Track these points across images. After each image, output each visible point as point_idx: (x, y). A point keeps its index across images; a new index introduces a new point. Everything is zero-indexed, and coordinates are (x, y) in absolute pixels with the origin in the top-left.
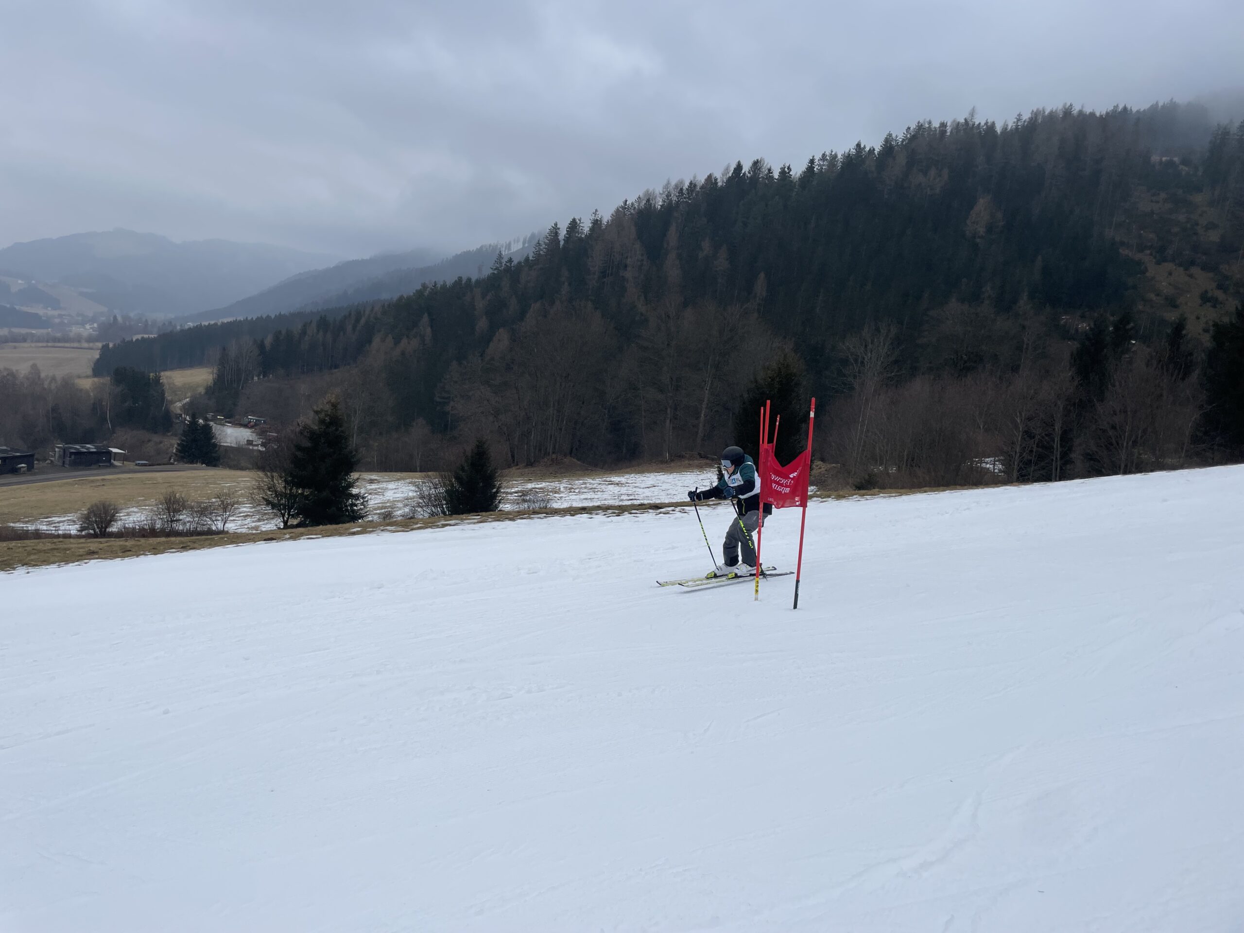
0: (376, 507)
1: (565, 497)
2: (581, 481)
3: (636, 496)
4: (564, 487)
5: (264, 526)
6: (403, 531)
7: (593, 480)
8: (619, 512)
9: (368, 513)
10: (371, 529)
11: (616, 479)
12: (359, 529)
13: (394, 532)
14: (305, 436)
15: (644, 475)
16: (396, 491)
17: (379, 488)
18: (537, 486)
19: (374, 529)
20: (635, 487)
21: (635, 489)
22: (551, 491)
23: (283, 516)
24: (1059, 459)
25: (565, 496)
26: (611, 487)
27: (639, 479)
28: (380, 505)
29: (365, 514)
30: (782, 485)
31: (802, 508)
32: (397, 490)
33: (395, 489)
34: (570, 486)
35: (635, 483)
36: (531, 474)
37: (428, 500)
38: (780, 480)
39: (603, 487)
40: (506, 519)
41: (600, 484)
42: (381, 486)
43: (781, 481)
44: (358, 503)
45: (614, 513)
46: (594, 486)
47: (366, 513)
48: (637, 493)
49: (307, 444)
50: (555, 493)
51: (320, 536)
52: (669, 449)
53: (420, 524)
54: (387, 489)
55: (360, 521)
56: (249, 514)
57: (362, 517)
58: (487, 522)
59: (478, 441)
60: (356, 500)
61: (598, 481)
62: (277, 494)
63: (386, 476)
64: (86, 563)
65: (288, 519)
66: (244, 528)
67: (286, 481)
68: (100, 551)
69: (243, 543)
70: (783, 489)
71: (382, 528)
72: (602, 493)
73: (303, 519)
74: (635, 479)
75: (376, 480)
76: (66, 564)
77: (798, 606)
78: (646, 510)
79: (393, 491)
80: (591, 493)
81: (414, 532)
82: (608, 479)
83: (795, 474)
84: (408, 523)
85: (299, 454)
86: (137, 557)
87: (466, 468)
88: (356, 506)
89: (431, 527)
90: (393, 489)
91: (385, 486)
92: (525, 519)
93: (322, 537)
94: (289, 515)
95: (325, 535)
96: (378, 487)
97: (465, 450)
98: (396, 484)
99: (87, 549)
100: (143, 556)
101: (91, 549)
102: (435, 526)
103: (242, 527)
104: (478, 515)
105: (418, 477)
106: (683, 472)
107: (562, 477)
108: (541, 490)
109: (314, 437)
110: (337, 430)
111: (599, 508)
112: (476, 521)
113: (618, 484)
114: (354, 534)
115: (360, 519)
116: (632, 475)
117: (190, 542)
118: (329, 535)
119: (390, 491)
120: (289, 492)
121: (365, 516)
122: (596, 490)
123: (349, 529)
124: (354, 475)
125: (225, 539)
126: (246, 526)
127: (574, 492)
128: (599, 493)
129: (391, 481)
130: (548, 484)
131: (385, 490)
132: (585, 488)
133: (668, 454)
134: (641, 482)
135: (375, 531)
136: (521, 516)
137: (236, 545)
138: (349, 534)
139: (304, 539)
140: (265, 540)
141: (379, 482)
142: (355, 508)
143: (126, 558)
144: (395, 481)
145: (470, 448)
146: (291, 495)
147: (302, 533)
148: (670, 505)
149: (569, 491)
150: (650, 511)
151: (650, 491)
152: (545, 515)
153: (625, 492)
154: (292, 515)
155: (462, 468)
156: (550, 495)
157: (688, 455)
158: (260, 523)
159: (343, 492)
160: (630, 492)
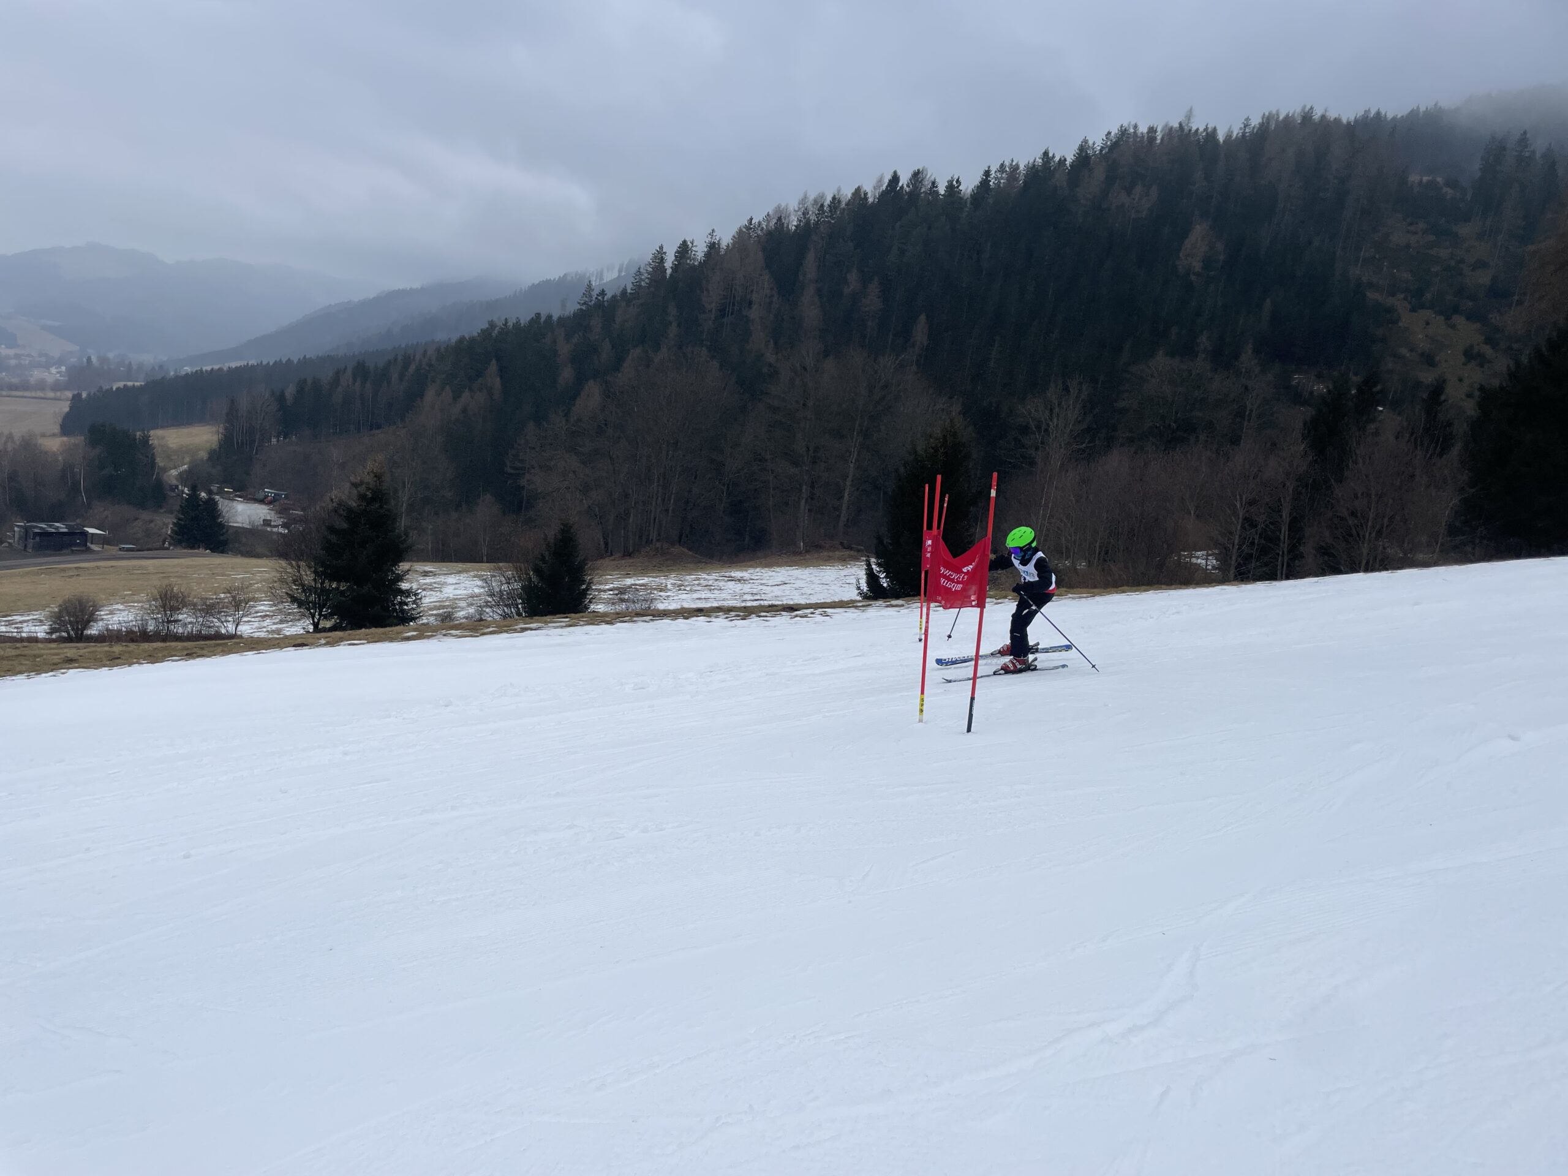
0: (432, 607)
1: (673, 596)
2: (693, 577)
3: (763, 595)
4: (672, 584)
5: (288, 629)
6: (471, 636)
7: (708, 574)
8: (743, 615)
9: (421, 614)
10: (430, 634)
11: (737, 574)
12: (415, 633)
13: (459, 638)
14: (341, 515)
15: (772, 569)
16: (457, 586)
17: (435, 583)
18: (638, 582)
19: (434, 634)
20: (761, 584)
21: (761, 587)
22: (655, 589)
23: (313, 617)
24: (1286, 552)
25: (674, 594)
26: (731, 584)
27: (766, 575)
28: (437, 604)
29: (418, 616)
30: (952, 581)
31: (979, 609)
32: (459, 585)
33: (456, 583)
34: (680, 582)
35: (762, 580)
36: (630, 566)
37: (499, 599)
39: (721, 584)
40: (601, 622)
41: (717, 580)
42: (438, 580)
43: (952, 576)
44: (409, 602)
45: (738, 616)
46: (710, 583)
47: (418, 613)
48: (764, 592)
49: (342, 525)
50: (660, 591)
51: (366, 642)
52: (803, 538)
53: (493, 627)
54: (445, 583)
55: (411, 623)
56: (268, 613)
57: (414, 619)
58: (576, 626)
59: (562, 524)
60: (407, 597)
61: (714, 576)
62: (305, 589)
63: (446, 567)
64: (63, 673)
65: (319, 620)
66: (263, 631)
67: (316, 572)
68: (80, 657)
69: (266, 650)
70: (954, 586)
71: (444, 632)
72: (719, 592)
73: (338, 621)
74: (761, 574)
75: (431, 572)
76: (37, 674)
77: (972, 730)
78: (778, 613)
79: (453, 587)
80: (706, 592)
81: (485, 637)
82: (727, 574)
83: (970, 568)
84: (476, 627)
85: (333, 538)
86: (130, 666)
87: (547, 558)
88: (407, 605)
89: (506, 631)
90: (453, 584)
91: (443, 580)
92: (626, 622)
93: (368, 643)
94: (320, 615)
95: (372, 640)
96: (434, 581)
97: (546, 536)
98: (457, 578)
99: (62, 656)
100: (137, 665)
101: (68, 655)
102: (511, 630)
103: (260, 630)
104: (567, 617)
105: (485, 570)
106: (822, 566)
107: (670, 571)
108: (643, 587)
109: (351, 516)
110: (381, 507)
111: (719, 609)
112: (563, 624)
113: (739, 580)
114: (408, 639)
115: (412, 621)
116: (758, 570)
117: (196, 647)
118: (376, 640)
119: (449, 587)
120: (320, 586)
122: (713, 588)
123: (402, 633)
124: (404, 566)
125: (242, 645)
126: (265, 630)
127: (685, 590)
128: (716, 591)
129: (451, 574)
130: (651, 579)
131: (442, 585)
132: (699, 585)
133: (802, 544)
134: (768, 578)
135: (435, 636)
136: (621, 619)
137: (257, 652)
138: (401, 639)
139: (344, 645)
140: (294, 646)
141: (435, 575)
142: (406, 607)
143: (115, 668)
144: (455, 573)
145: (552, 532)
146: (323, 589)
147: (342, 638)
148: (808, 607)
149: (678, 588)
150: (783, 613)
151: (779, 590)
152: (651, 617)
153: (749, 590)
154: (324, 615)
155: (543, 559)
156: (654, 594)
157: (826, 545)
158: (281, 626)
159: (390, 587)
160: (756, 590)
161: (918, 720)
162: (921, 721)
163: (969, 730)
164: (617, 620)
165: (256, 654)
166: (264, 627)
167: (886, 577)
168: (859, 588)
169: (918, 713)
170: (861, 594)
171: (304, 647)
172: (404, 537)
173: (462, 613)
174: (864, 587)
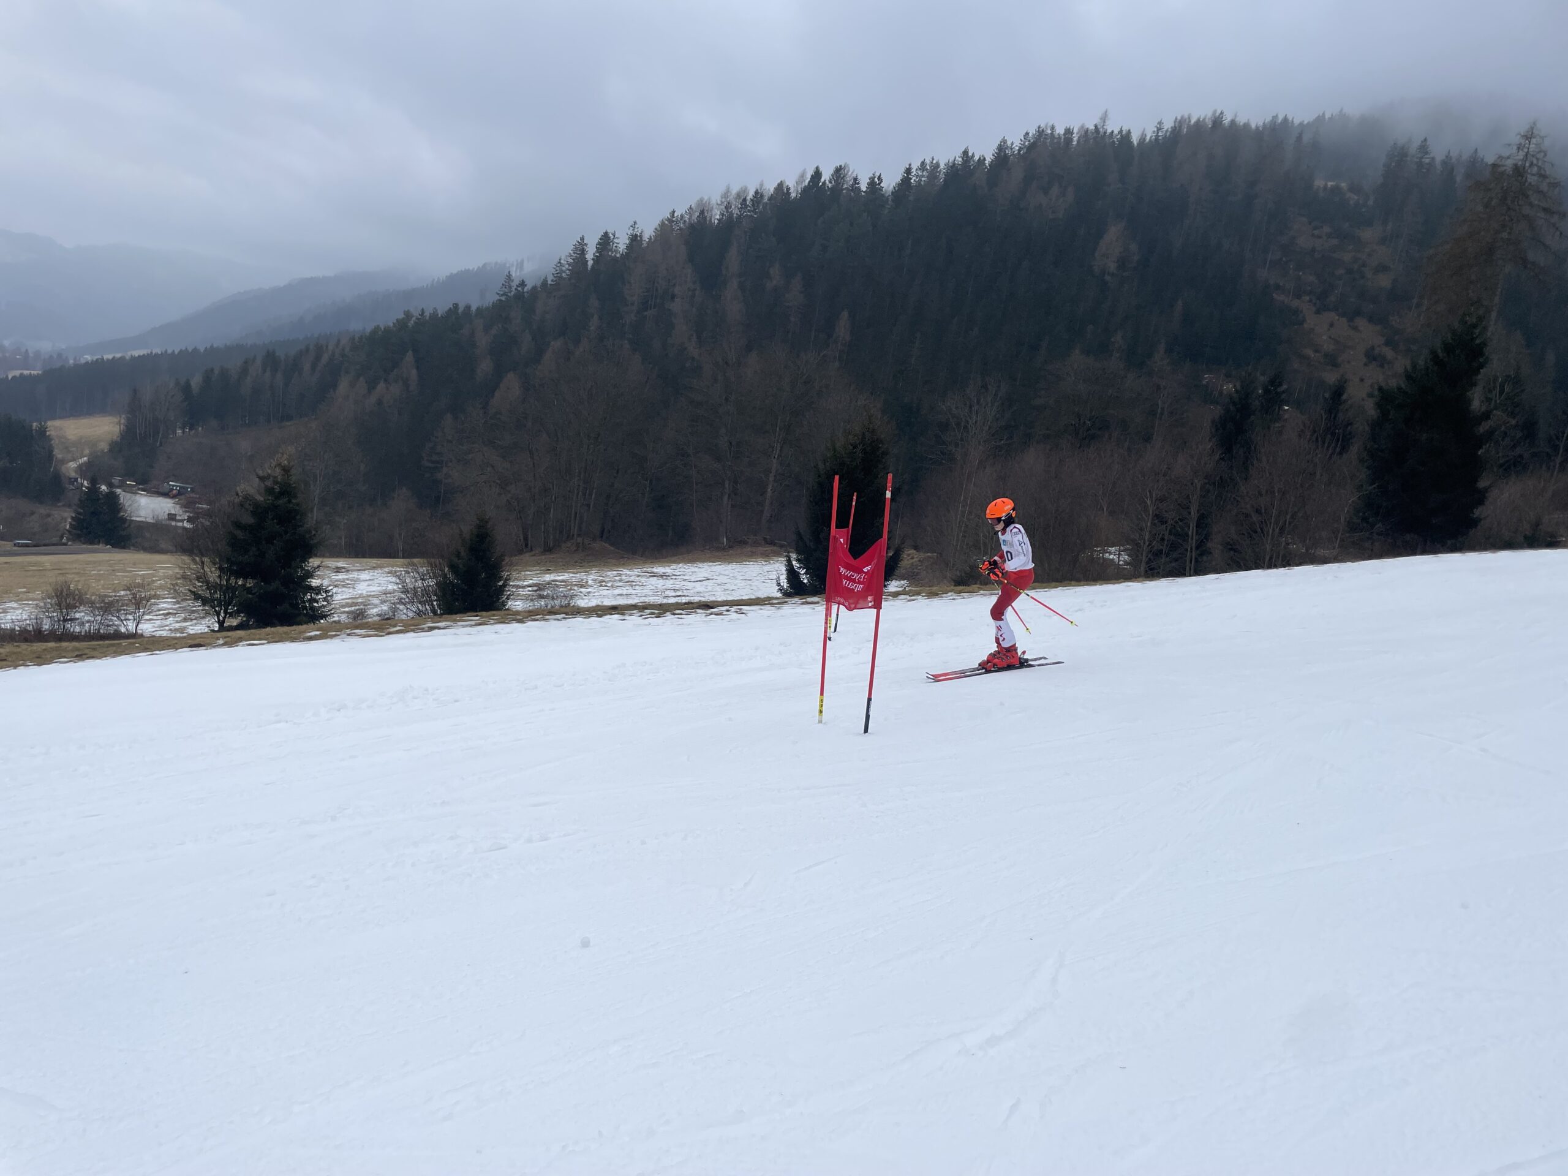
0: (344, 604)
1: (594, 592)
2: (615, 572)
3: (685, 591)
4: (593, 580)
5: (191, 628)
6: (376, 636)
7: (630, 570)
8: (659, 613)
9: (332, 612)
10: (334, 633)
11: (659, 570)
12: (318, 633)
13: (364, 637)
14: (247, 510)
15: (695, 565)
16: (370, 583)
17: (348, 579)
18: (557, 578)
19: (338, 633)
20: (685, 580)
21: (683, 583)
22: (576, 585)
23: (218, 614)
24: (1194, 549)
26: (653, 580)
27: (689, 570)
28: (350, 601)
29: (329, 613)
30: (854, 581)
31: (876, 610)
32: (373, 582)
33: (370, 580)
34: (601, 578)
35: (684, 575)
36: (550, 562)
37: (412, 595)
38: (851, 574)
39: (643, 580)
40: (512, 620)
41: (639, 576)
42: (351, 576)
43: (853, 576)
44: (320, 599)
45: (654, 613)
46: (632, 579)
47: (329, 611)
48: (686, 588)
49: (248, 519)
50: (581, 587)
51: (265, 642)
52: (726, 533)
53: (400, 626)
54: (358, 580)
55: (322, 621)
56: (171, 611)
57: (325, 617)
58: (487, 624)
59: (479, 519)
60: (317, 594)
61: (637, 571)
62: (209, 586)
63: (358, 563)
65: (224, 618)
66: (165, 630)
67: (221, 569)
69: (160, 651)
70: (856, 586)
71: (348, 631)
72: (641, 588)
73: (245, 619)
74: (684, 570)
75: (344, 568)
77: (869, 730)
78: (693, 611)
79: (367, 583)
80: (627, 588)
81: (391, 636)
82: (649, 570)
83: (869, 568)
84: (385, 625)
85: (239, 534)
86: (14, 669)
87: (463, 554)
88: (317, 602)
89: (413, 631)
90: (366, 580)
91: (356, 576)
92: (537, 620)
93: (268, 643)
94: (226, 613)
95: (273, 640)
96: (347, 577)
97: (461, 531)
98: (371, 574)
100: (22, 667)
102: (418, 629)
103: (162, 629)
104: (477, 616)
105: (399, 565)
106: (745, 561)
107: (591, 567)
108: (563, 584)
109: (260, 512)
110: (289, 501)
111: (634, 607)
112: (473, 623)
113: (661, 576)
114: (311, 639)
115: (322, 619)
116: (681, 565)
117: (88, 648)
118: (277, 640)
119: (362, 583)
120: (225, 583)
121: (329, 615)
122: (634, 584)
123: (305, 632)
124: (314, 562)
125: (137, 645)
126: (167, 628)
127: (606, 586)
128: (637, 587)
129: (364, 570)
130: (571, 575)
131: (356, 581)
132: (620, 581)
133: (725, 539)
134: (691, 573)
135: (339, 635)
136: (533, 617)
137: (150, 653)
138: (303, 639)
139: (243, 645)
140: (190, 647)
141: (348, 571)
142: (315, 604)
144: (369, 569)
145: (467, 528)
146: (228, 587)
147: (241, 638)
148: (724, 604)
149: (599, 584)
150: (699, 611)
151: (701, 586)
152: (563, 615)
153: (671, 586)
154: (230, 613)
155: (458, 555)
156: (574, 590)
157: (750, 541)
158: (184, 624)
159: (299, 584)
160: (678, 586)
161: (817, 721)
162: (820, 722)
163: (866, 731)
164: (529, 619)
165: (151, 655)
166: (167, 626)
167: (806, 573)
168: (779, 584)
169: (817, 713)
170: (781, 590)
171: (201, 648)
172: (313, 532)
173: (374, 611)
174: (785, 583)
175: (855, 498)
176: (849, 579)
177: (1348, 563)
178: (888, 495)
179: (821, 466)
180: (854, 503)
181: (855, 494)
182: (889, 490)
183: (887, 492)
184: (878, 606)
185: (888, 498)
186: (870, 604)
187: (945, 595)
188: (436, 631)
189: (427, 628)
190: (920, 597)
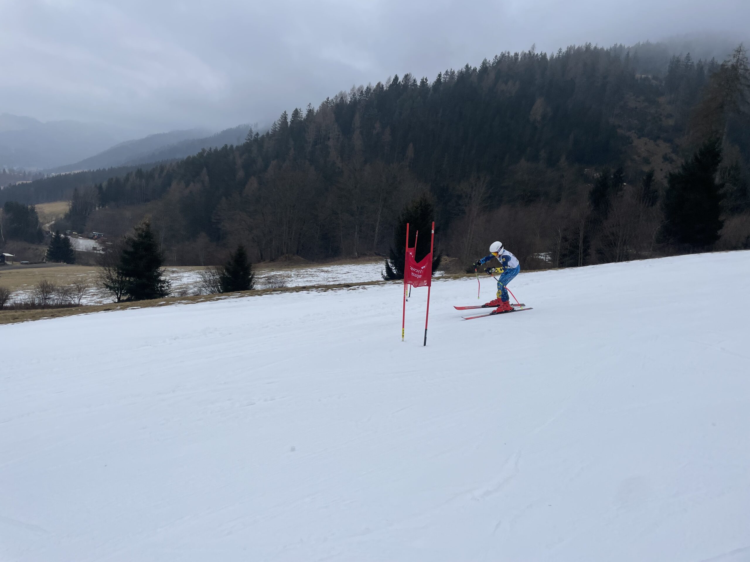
0: (176, 288)
1: (295, 280)
2: (304, 270)
3: (338, 278)
4: (294, 274)
5: (105, 301)
6: (192, 303)
7: (311, 269)
8: (325, 290)
9: (171, 292)
10: (172, 302)
11: (325, 269)
12: (164, 302)
13: (186, 304)
14: (130, 245)
15: (342, 266)
16: (189, 278)
17: (178, 276)
18: (277, 274)
19: (174, 302)
20: (337, 273)
21: (337, 275)
22: (286, 277)
23: (117, 294)
24: (582, 253)
25: (295, 279)
26: (322, 274)
27: (339, 268)
28: (179, 287)
30: (417, 273)
31: (428, 287)
32: (190, 277)
33: (188, 276)
34: (297, 273)
35: (337, 271)
36: (273, 266)
37: (208, 283)
38: (416, 270)
39: (318, 273)
40: (256, 295)
41: (315, 272)
42: (180, 275)
44: (165, 286)
45: (322, 290)
46: (312, 273)
47: (170, 292)
49: (131, 249)
50: (288, 278)
51: (140, 307)
52: (357, 250)
53: (203, 298)
54: (183, 277)
55: (166, 297)
56: (95, 293)
57: (167, 294)
58: (244, 297)
59: (239, 247)
60: (164, 284)
61: (314, 270)
62: (113, 281)
63: (183, 268)
65: (120, 296)
66: (92, 302)
67: (118, 273)
69: (91, 312)
70: (418, 276)
71: (179, 301)
72: (317, 277)
73: (130, 296)
74: (337, 268)
75: (176, 271)
77: (426, 345)
78: (342, 288)
79: (187, 278)
80: (310, 278)
81: (199, 303)
82: (321, 269)
83: (424, 267)
84: (196, 298)
85: (126, 256)
86: (22, 322)
87: (232, 263)
88: (164, 287)
89: (209, 300)
90: (187, 277)
91: (182, 275)
92: (267, 294)
94: (121, 293)
95: (143, 306)
96: (177, 275)
97: (231, 252)
98: (189, 274)
100: (26, 322)
102: (212, 300)
103: (91, 302)
104: (239, 293)
105: (202, 269)
106: (366, 264)
107: (293, 268)
108: (279, 276)
109: (135, 244)
110: (150, 240)
111: (314, 287)
112: (237, 296)
113: (326, 272)
114: (161, 305)
115: (166, 295)
116: (335, 266)
117: (56, 312)
118: (145, 306)
119: (185, 278)
120: (120, 280)
121: (169, 294)
122: (313, 275)
123: (158, 302)
124: (162, 268)
125: (79, 310)
126: (93, 301)
127: (300, 277)
128: (315, 277)
129: (186, 272)
130: (283, 272)
131: (182, 277)
132: (307, 274)
133: (356, 253)
134: (340, 270)
135: (174, 303)
137: (85, 314)
138: (158, 305)
139: (129, 309)
140: (104, 310)
141: (178, 272)
142: (163, 289)
143: (15, 323)
144: (188, 271)
145: (234, 251)
146: (122, 281)
147: (128, 306)
148: (356, 284)
149: (297, 276)
150: (344, 288)
151: (346, 276)
152: (280, 292)
153: (331, 276)
154: (123, 294)
155: (230, 263)
157: (368, 254)
158: (103, 299)
159: (155, 279)
160: (334, 276)
161: (401, 340)
162: (403, 341)
163: (425, 345)
164: (264, 294)
165: (86, 314)
166: (93, 300)
167: (395, 269)
168: (382, 274)
169: (402, 337)
170: (383, 277)
171: (109, 311)
172: (162, 255)
173: (191, 291)
174: (385, 274)
175: (417, 233)
176: (415, 272)
177: (656, 259)
178: (433, 232)
179: (401, 218)
180: (417, 236)
181: (417, 231)
182: (433, 230)
183: (432, 230)
184: (429, 285)
185: (433, 234)
186: (425, 284)
187: (462, 278)
188: (220, 300)
189: (216, 299)
190: (450, 279)
